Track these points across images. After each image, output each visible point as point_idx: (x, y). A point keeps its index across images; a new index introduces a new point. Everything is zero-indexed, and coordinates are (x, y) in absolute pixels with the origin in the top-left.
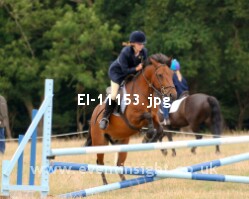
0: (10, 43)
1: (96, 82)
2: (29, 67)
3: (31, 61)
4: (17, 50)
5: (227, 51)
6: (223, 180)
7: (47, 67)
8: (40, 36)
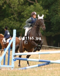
0: (10, 16)
2: (17, 25)
3: (17, 23)
4: (12, 19)
7: (23, 24)
8: (20, 14)
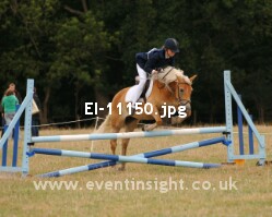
1: (93, 80)
5: (203, 57)
6: (173, 165)
